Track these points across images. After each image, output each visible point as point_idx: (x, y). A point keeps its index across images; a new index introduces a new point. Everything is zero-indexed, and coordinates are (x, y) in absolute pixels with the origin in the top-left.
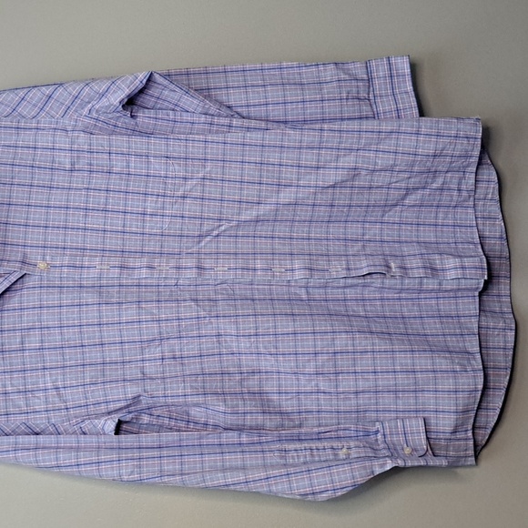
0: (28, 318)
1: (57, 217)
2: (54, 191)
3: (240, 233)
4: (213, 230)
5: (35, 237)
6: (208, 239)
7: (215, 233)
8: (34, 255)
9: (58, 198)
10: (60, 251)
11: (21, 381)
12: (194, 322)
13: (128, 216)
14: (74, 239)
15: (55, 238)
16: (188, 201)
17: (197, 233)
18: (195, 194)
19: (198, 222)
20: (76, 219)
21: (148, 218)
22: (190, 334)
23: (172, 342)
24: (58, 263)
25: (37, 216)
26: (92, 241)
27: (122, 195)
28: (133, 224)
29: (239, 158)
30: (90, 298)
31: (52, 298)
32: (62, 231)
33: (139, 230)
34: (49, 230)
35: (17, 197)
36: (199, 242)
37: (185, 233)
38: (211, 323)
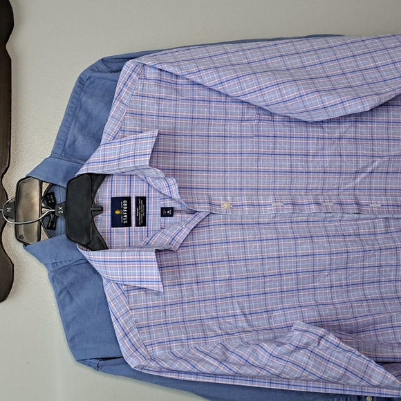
0: (218, 252)
1: (233, 162)
2: (228, 140)
3: (391, 169)
4: (367, 166)
5: (216, 180)
6: (363, 175)
7: (369, 169)
8: (217, 197)
9: (232, 146)
10: (238, 192)
11: (214, 308)
13: (294, 158)
14: (250, 181)
15: (234, 180)
16: (344, 141)
17: (354, 170)
18: (348, 135)
19: (354, 159)
20: (249, 163)
21: (311, 159)
22: (356, 265)
23: (339, 272)
24: (238, 203)
25: (216, 162)
26: (265, 180)
27: (287, 140)
28: (299, 165)
30: (267, 233)
31: (234, 234)
32: (238, 174)
33: (305, 170)
34: (228, 174)
35: (198, 147)
36: (355, 178)
37: (344, 169)
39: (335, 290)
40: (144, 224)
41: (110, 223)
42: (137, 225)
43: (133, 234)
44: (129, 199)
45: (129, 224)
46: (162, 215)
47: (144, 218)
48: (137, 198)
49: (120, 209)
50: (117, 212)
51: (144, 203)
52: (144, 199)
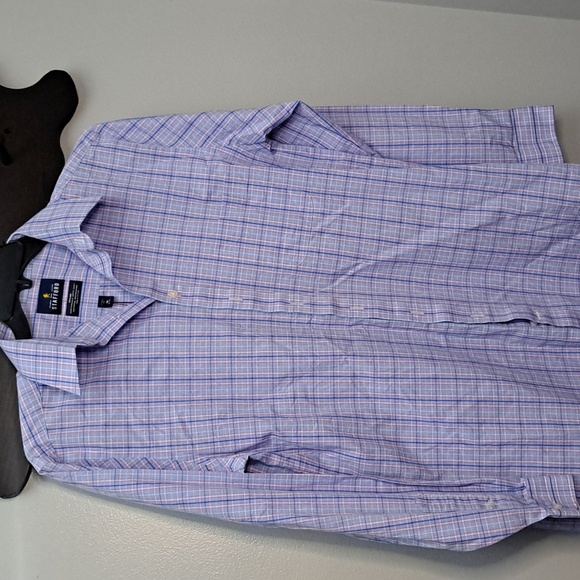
0: (156, 347)
1: (190, 246)
2: (188, 220)
3: (376, 274)
4: (348, 269)
5: (166, 265)
6: (343, 278)
7: (351, 272)
8: (164, 284)
9: (192, 227)
10: (191, 281)
11: (145, 413)
12: (330, 359)
13: (264, 249)
14: (206, 270)
15: (187, 267)
16: (325, 236)
17: (332, 271)
18: (332, 230)
19: (334, 258)
20: (210, 249)
21: (283, 252)
22: (324, 373)
23: (304, 380)
24: (189, 293)
25: (169, 244)
26: (225, 272)
27: (258, 228)
28: (268, 258)
29: (380, 196)
30: (220, 329)
31: (180, 328)
32: (194, 261)
33: (274, 264)
34: (181, 260)
35: (150, 224)
36: (334, 281)
37: (320, 269)
38: (347, 363)
39: (298, 401)
40: (76, 314)
41: (35, 308)
42: (68, 314)
43: (61, 324)
44: (62, 282)
45: (58, 312)
46: (100, 305)
47: (77, 306)
48: (71, 282)
49: (49, 292)
50: (46, 296)
51: (80, 289)
52: (79, 284)
